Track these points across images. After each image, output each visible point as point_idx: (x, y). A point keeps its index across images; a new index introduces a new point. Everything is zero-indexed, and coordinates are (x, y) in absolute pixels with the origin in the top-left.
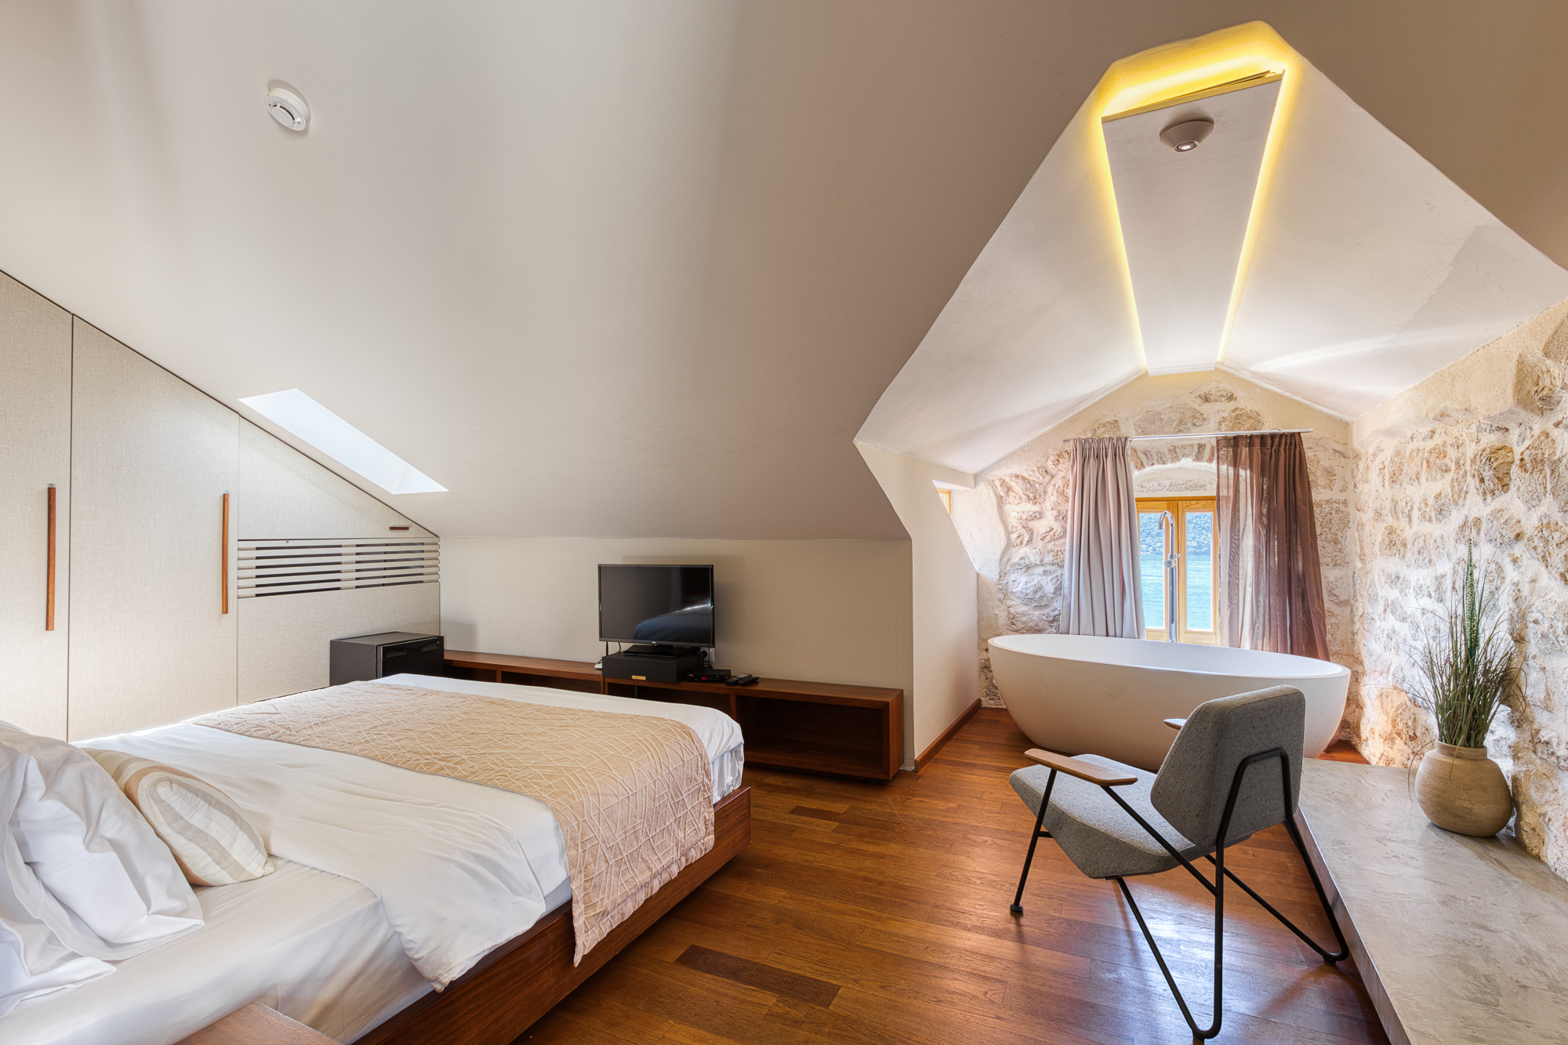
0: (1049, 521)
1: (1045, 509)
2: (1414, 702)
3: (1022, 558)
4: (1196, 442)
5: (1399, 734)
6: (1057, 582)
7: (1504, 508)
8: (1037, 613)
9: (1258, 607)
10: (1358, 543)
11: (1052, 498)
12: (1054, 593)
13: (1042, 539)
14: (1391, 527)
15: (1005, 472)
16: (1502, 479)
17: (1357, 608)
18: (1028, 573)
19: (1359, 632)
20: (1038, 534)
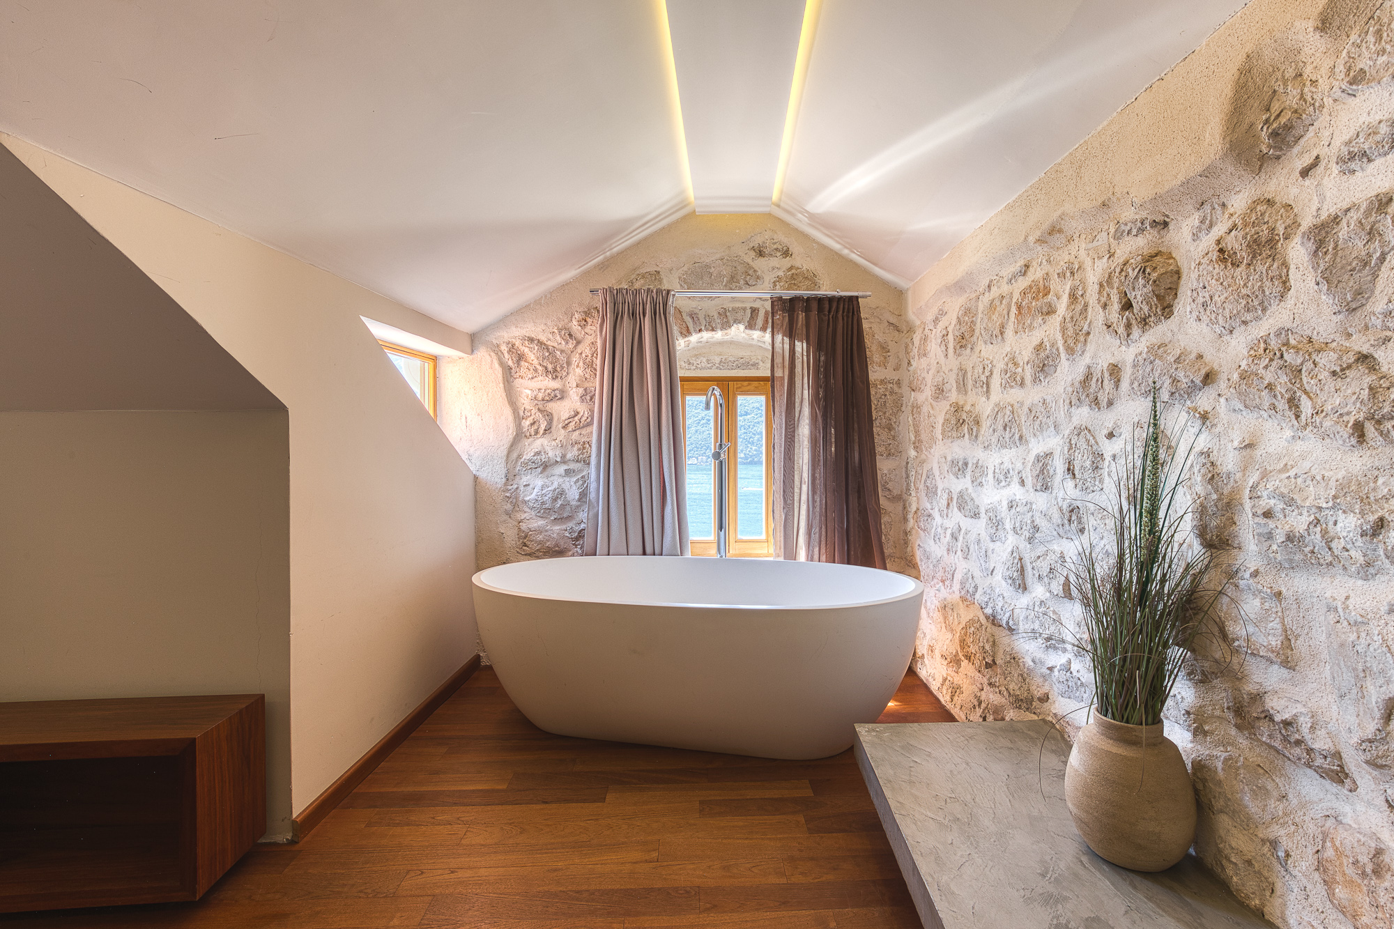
0: (571, 404)
1: (568, 385)
2: (993, 621)
3: (538, 453)
4: (748, 305)
5: (968, 657)
6: (583, 484)
7: (1167, 342)
8: (557, 528)
9: (814, 507)
10: (911, 428)
11: (577, 371)
12: (579, 500)
13: (564, 427)
14: (957, 403)
15: (514, 333)
16: (1164, 297)
17: (910, 503)
18: (546, 473)
19: (914, 532)
20: (558, 419)
